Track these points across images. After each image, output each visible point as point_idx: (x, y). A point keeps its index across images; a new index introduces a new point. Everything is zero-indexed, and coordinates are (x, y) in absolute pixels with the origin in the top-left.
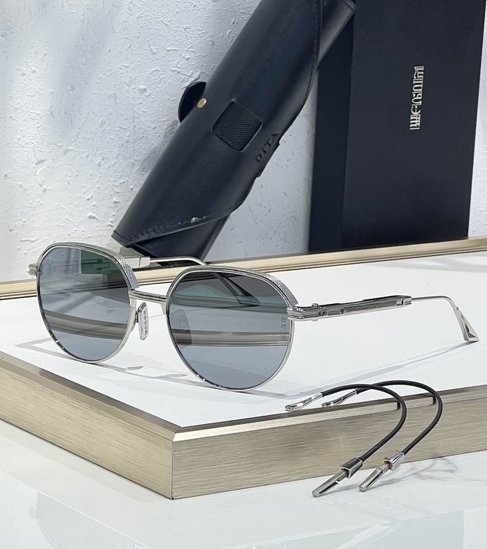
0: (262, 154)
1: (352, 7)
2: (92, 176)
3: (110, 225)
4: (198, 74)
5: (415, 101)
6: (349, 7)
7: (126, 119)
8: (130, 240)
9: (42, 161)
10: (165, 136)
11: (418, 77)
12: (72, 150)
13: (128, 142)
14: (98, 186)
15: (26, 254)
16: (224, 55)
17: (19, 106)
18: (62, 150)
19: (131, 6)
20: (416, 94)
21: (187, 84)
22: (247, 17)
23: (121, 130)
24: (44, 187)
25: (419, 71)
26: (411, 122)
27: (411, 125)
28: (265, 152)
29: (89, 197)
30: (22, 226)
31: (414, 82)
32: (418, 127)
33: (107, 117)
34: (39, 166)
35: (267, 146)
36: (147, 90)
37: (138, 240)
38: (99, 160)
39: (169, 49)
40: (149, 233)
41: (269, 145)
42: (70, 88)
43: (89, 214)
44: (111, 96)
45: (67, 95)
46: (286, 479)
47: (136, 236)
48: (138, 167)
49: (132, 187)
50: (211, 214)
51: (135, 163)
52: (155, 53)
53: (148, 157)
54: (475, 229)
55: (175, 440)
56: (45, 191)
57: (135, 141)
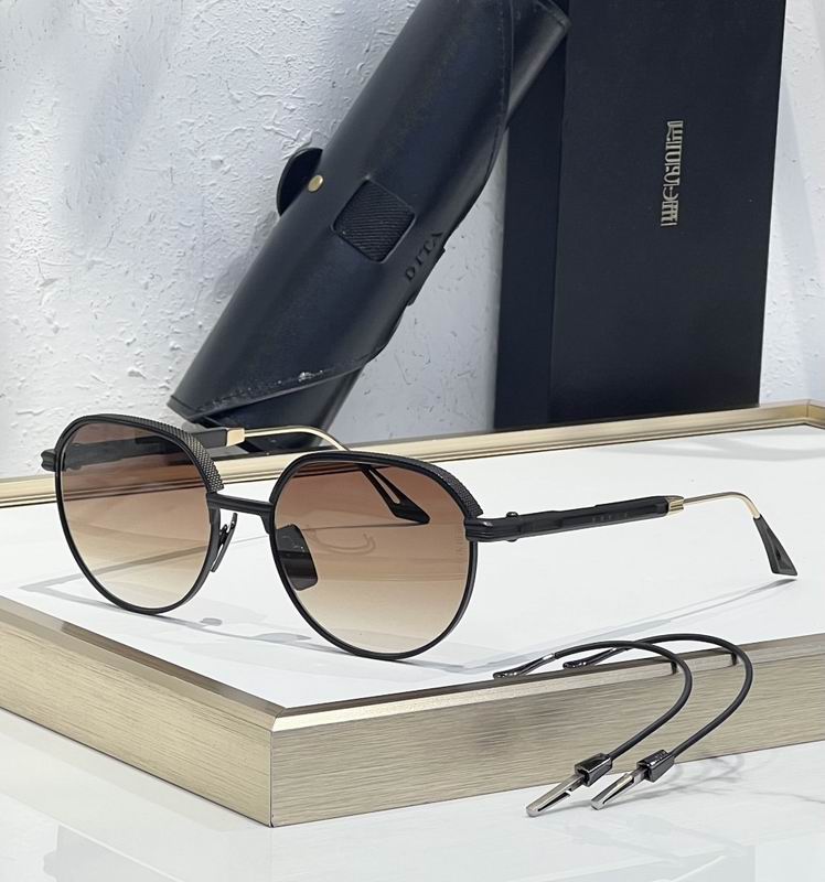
0: (416, 266)
1: (563, 22)
2: (133, 304)
3: (164, 387)
4: (309, 135)
5: (668, 178)
6: (559, 23)
7: (191, 211)
8: (198, 411)
9: (52, 281)
10: (254, 240)
11: (674, 138)
12: (100, 263)
13: (193, 248)
14: (145, 322)
15: (25, 435)
16: (351, 105)
17: (11, 190)
18: (84, 262)
19: (197, 23)
20: (671, 167)
21: (292, 152)
22: (390, 41)
23: (182, 229)
24: (56, 323)
25: (676, 129)
26: (664, 213)
27: (663, 219)
28: (420, 263)
29: (129, 341)
30: (20, 388)
31: (668, 147)
32: (674, 221)
33: (159, 208)
34: (47, 289)
35: (424, 253)
36: (225, 163)
37: (211, 411)
38: (146, 279)
39: (260, 94)
40: (229, 398)
41: (428, 252)
42: (97, 159)
43: (130, 369)
44: (164, 172)
45: (92, 172)
46: (459, 793)
47: (209, 404)
48: (211, 291)
49: (200, 323)
50: (332, 366)
51: (206, 283)
52: (238, 102)
53: (228, 274)
54: (769, 392)
55: (275, 729)
56: (56, 330)
57: (205, 247)
